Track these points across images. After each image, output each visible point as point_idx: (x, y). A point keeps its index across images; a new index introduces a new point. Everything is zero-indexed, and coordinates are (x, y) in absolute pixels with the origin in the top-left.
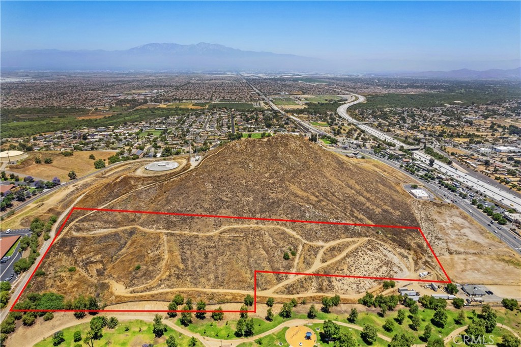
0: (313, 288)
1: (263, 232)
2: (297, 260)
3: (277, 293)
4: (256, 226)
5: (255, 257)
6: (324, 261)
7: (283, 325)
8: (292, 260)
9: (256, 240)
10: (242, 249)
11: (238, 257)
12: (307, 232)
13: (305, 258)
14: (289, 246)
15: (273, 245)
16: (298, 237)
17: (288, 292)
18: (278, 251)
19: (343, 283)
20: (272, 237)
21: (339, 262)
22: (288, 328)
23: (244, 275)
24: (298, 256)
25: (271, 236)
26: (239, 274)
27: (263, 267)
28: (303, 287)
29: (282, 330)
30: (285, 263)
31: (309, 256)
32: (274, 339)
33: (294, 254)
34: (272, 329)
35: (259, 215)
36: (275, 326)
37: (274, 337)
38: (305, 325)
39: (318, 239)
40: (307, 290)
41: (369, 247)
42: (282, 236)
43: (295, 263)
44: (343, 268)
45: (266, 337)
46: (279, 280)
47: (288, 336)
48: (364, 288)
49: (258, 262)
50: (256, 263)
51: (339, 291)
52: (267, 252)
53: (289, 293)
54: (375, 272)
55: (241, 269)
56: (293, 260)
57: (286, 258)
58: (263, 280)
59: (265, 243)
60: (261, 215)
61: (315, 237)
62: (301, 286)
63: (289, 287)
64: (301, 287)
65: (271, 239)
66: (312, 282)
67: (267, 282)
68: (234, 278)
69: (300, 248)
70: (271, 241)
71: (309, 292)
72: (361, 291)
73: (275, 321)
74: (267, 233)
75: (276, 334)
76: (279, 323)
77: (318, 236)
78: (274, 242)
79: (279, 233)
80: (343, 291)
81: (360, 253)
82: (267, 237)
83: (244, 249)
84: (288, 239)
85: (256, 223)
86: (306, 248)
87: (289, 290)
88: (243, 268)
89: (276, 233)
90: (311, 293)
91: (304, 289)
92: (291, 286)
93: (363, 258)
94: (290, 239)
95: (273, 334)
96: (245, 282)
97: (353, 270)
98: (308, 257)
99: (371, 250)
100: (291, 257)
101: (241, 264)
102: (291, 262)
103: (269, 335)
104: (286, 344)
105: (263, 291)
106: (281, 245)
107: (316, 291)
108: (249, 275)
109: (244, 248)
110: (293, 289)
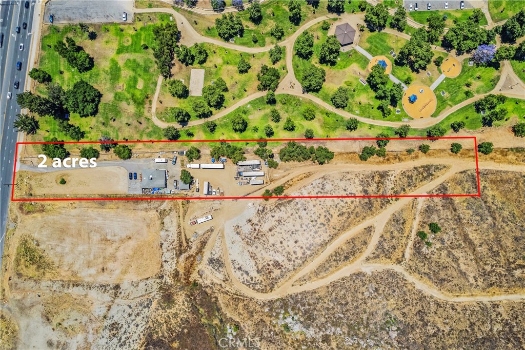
0: (392, 178)
1: (479, 283)
2: (416, 225)
3: (445, 167)
4: (496, 298)
5: (485, 226)
6: (369, 230)
7: (438, 120)
8: (425, 223)
9: (490, 261)
10: (511, 241)
11: (513, 225)
12: (394, 291)
13: (401, 231)
14: (431, 250)
15: (457, 253)
16: (411, 278)
17: (429, 169)
18: (448, 240)
19: (345, 190)
20: (461, 271)
21: (343, 228)
22: (432, 116)
23: (496, 193)
24: (414, 233)
25: (463, 274)
26: (505, 194)
27: (469, 209)
28: (408, 176)
29: (440, 111)
30: (434, 218)
31: (393, 237)
32: (451, 100)
33: (421, 235)
34: (452, 114)
35: (495, 329)
36: (448, 118)
37: (450, 103)
38: (412, 119)
39: (374, 277)
40: (403, 174)
41: (276, 272)
42: (442, 275)
43: (418, 219)
44: (340, 218)
45: (460, 101)
46: (443, 188)
47: (434, 104)
48: (314, 185)
49: (478, 218)
50: (481, 216)
51: (353, 176)
52: (466, 238)
53: (427, 168)
54: (285, 218)
55: (503, 203)
56: (422, 224)
57: (434, 228)
58: (467, 186)
59: (472, 257)
60: (491, 330)
61: (379, 281)
62: (410, 179)
63: (428, 176)
64: (412, 176)
65: (463, 267)
66: (393, 189)
67: (459, 183)
68: (511, 188)
69: (408, 252)
70: (461, 261)
71: (398, 172)
72: (321, 180)
73: (448, 125)
74: (472, 280)
75: (448, 106)
76: (442, 122)
77: (374, 285)
78: (456, 260)
79: (449, 281)
80: (349, 176)
81: (299, 255)
82: (471, 271)
83: (508, 242)
84: (429, 269)
85: (498, 306)
86: (398, 254)
87: (427, 172)
88: (500, 205)
89: (455, 281)
90: (396, 169)
91: (407, 173)
92: (425, 178)
93: (297, 244)
94: (427, 271)
95: (451, 106)
96: (493, 182)
97: (322, 217)
98: (396, 234)
99: (277, 265)
100: (427, 230)
101: (506, 213)
102: (425, 220)
103: (456, 103)
104: (437, 93)
105: (465, 169)
106: (444, 253)
107: (390, 173)
108: (489, 193)
109: (508, 244)
110: (422, 174)
